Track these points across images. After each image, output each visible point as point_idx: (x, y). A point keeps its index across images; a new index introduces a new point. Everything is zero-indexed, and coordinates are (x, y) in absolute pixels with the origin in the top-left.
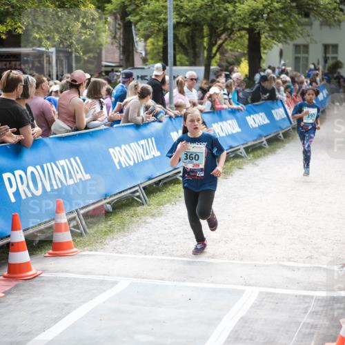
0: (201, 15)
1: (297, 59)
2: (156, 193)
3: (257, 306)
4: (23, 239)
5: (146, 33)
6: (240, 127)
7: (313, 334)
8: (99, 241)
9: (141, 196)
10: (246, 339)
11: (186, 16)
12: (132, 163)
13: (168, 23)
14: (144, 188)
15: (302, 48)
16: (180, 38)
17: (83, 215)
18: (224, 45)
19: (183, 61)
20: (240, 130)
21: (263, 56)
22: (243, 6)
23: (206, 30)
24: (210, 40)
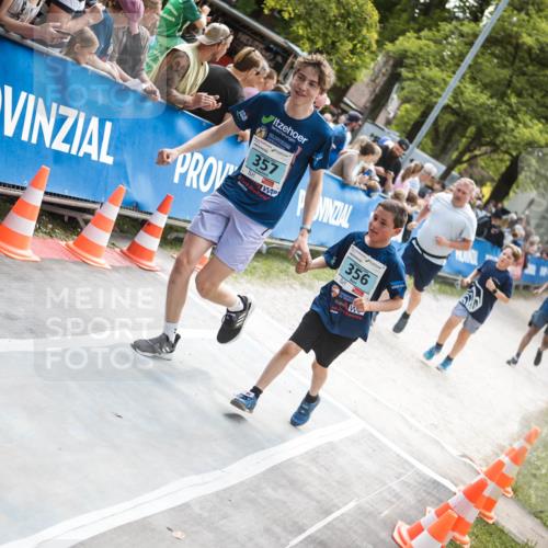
0: (477, 113)
3: (353, 440)
4: (163, 226)
5: (410, 96)
7: (392, 503)
10: (322, 466)
11: (460, 105)
13: (440, 101)
16: (440, 124)
18: (479, 158)
21: (511, 194)
22: (525, 130)
23: (472, 130)
24: (471, 143)
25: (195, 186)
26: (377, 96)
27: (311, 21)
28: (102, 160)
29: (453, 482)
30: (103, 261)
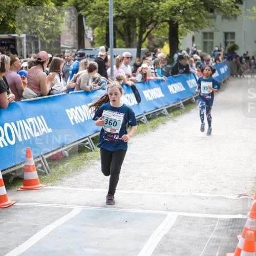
0: (134, 11)
1: (205, 43)
3: (176, 226)
4: (1, 177)
5: (94, 23)
6: (163, 93)
7: (218, 246)
8: (58, 178)
9: (90, 144)
10: (168, 251)
11: (123, 12)
12: (83, 120)
13: (110, 17)
14: (92, 139)
15: (208, 35)
16: (118, 28)
17: (47, 159)
18: (151, 32)
19: (121, 44)
20: (163, 95)
21: (180, 40)
22: (164, 4)
23: (138, 21)
24: (141, 28)
25: (6, 144)
27: (13, 17)
29: (242, 214)
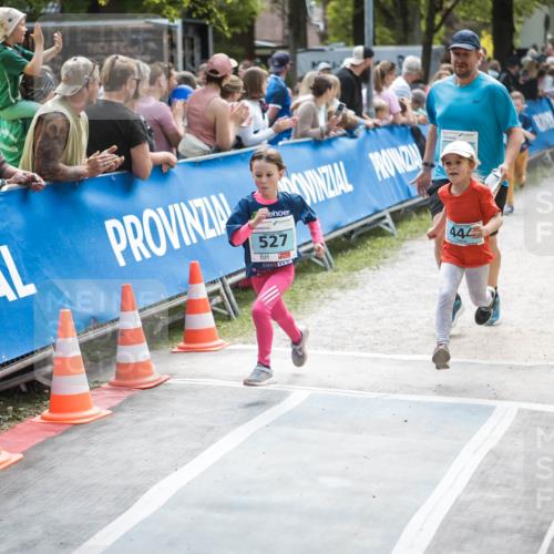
2: (346, 250)
4: (139, 324)
14: (328, 243)
17: (232, 286)
18: (454, 10)
21: (518, 27)
25: (147, 255)
26: (291, 17)
28: (21, 296)
30: (97, 410)
